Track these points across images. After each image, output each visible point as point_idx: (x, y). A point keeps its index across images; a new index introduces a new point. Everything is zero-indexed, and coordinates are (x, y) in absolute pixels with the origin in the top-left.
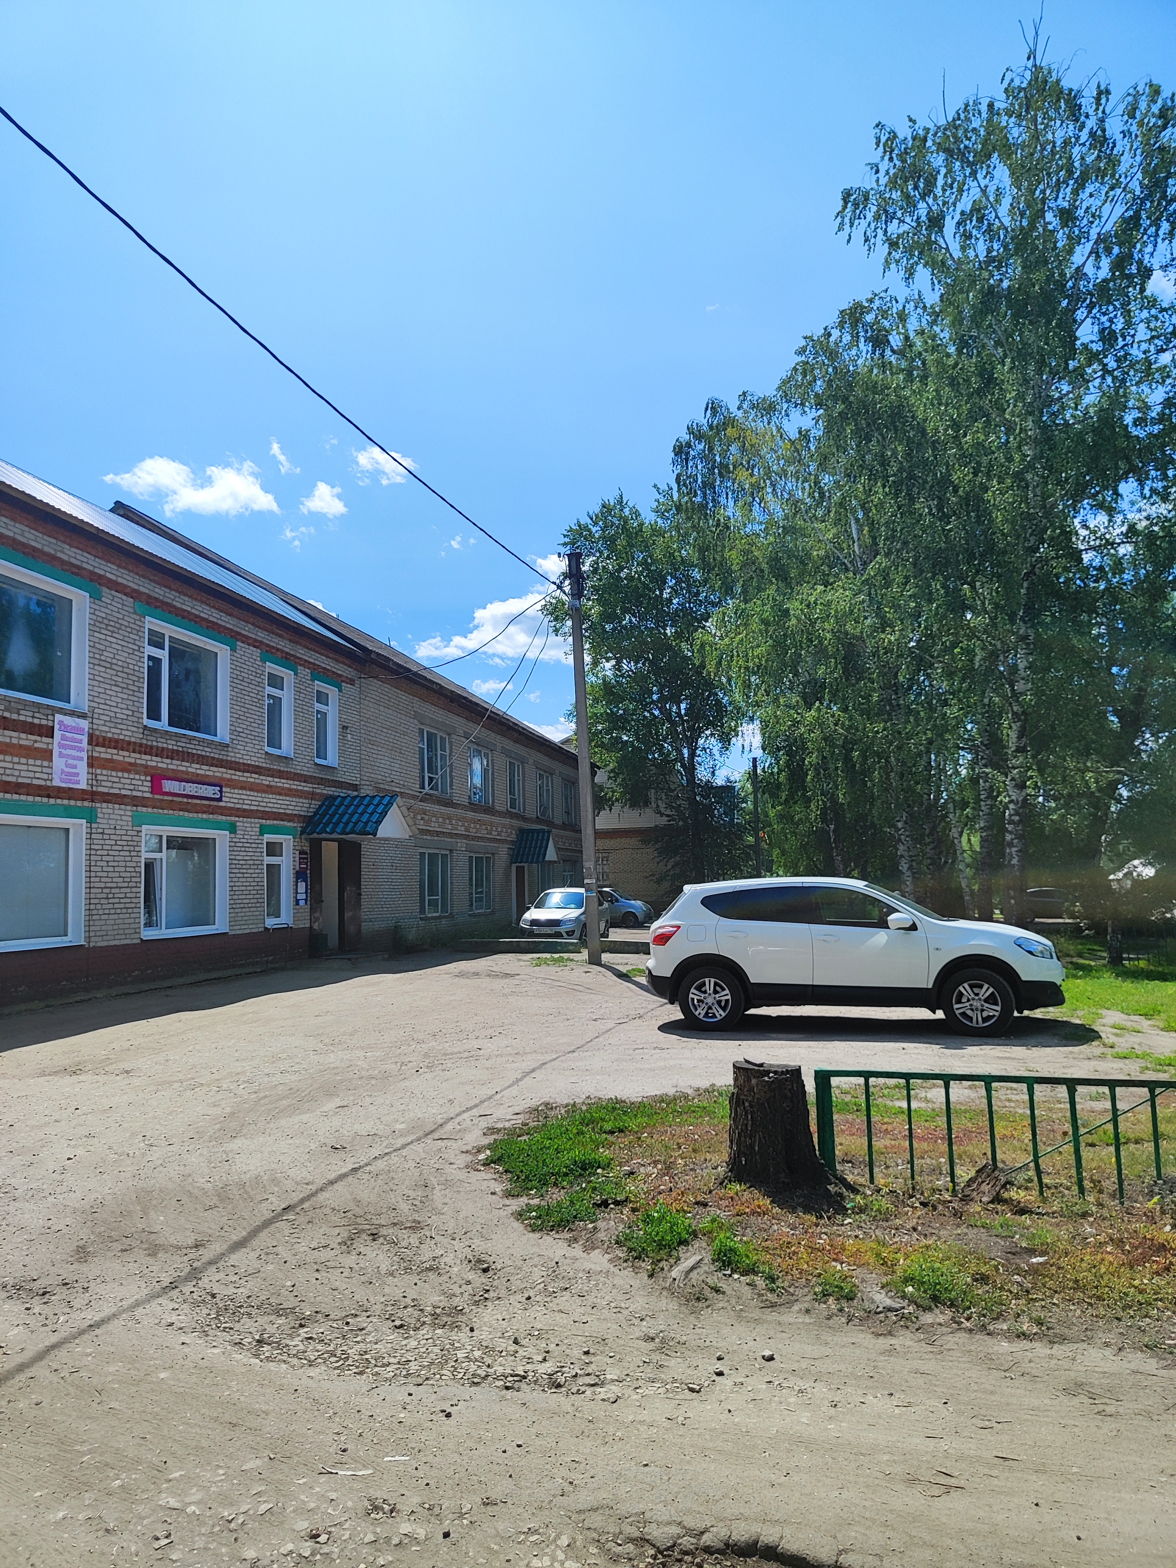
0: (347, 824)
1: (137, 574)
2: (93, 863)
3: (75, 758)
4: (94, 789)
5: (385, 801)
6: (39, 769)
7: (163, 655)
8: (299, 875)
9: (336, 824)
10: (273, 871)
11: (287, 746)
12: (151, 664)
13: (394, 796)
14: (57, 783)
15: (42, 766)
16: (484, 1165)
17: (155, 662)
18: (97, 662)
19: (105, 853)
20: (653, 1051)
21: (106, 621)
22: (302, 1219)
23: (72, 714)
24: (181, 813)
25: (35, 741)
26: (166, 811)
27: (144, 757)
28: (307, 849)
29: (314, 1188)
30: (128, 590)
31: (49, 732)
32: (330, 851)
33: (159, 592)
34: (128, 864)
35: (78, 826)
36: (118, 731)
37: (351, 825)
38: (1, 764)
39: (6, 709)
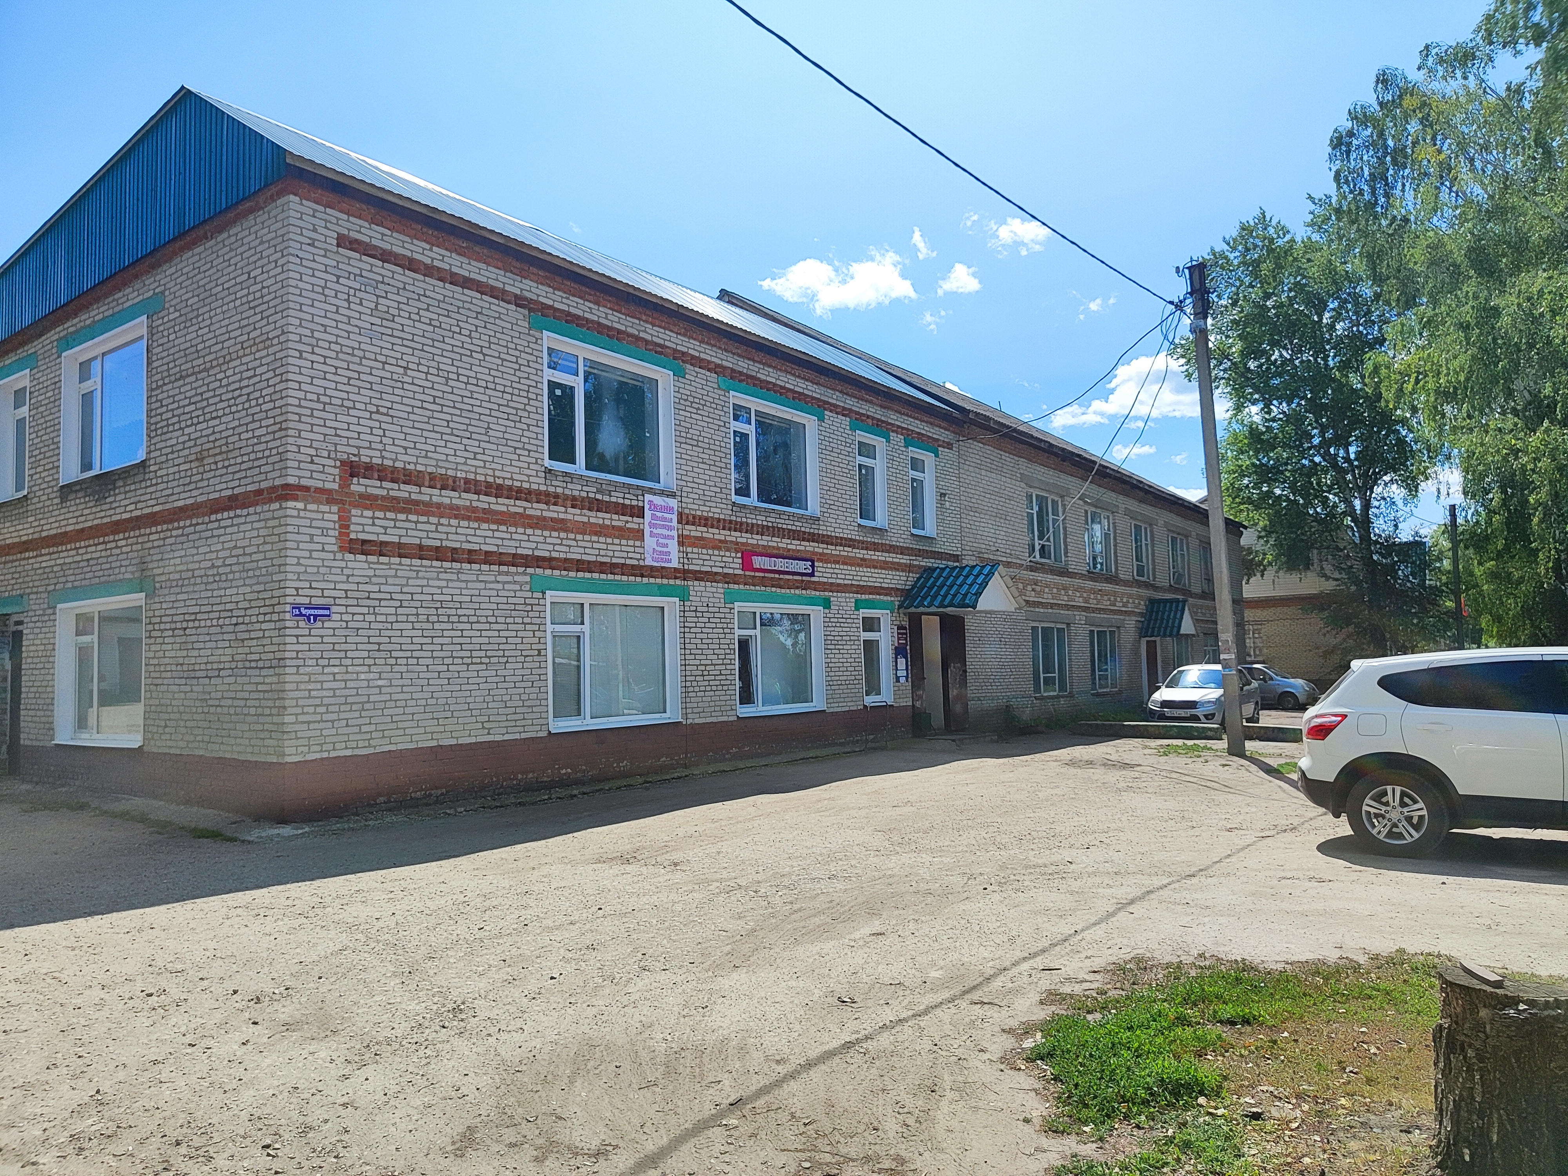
0: (945, 597)
1: (720, 348)
2: (687, 641)
3: (665, 537)
4: (686, 567)
5: (985, 571)
6: (632, 549)
7: (750, 430)
8: (899, 651)
9: (934, 597)
10: (870, 647)
11: (881, 519)
12: (738, 439)
13: (995, 565)
14: (649, 562)
15: (634, 546)
17: (745, 436)
18: (684, 440)
19: (699, 630)
20: (1308, 884)
21: (691, 399)
23: (662, 493)
24: (774, 589)
25: (627, 522)
26: (758, 588)
27: (733, 533)
28: (906, 624)
30: (712, 366)
31: (640, 513)
32: (931, 628)
33: (743, 365)
34: (722, 641)
35: (671, 604)
36: (708, 509)
37: (950, 597)
38: (595, 546)
39: (599, 491)
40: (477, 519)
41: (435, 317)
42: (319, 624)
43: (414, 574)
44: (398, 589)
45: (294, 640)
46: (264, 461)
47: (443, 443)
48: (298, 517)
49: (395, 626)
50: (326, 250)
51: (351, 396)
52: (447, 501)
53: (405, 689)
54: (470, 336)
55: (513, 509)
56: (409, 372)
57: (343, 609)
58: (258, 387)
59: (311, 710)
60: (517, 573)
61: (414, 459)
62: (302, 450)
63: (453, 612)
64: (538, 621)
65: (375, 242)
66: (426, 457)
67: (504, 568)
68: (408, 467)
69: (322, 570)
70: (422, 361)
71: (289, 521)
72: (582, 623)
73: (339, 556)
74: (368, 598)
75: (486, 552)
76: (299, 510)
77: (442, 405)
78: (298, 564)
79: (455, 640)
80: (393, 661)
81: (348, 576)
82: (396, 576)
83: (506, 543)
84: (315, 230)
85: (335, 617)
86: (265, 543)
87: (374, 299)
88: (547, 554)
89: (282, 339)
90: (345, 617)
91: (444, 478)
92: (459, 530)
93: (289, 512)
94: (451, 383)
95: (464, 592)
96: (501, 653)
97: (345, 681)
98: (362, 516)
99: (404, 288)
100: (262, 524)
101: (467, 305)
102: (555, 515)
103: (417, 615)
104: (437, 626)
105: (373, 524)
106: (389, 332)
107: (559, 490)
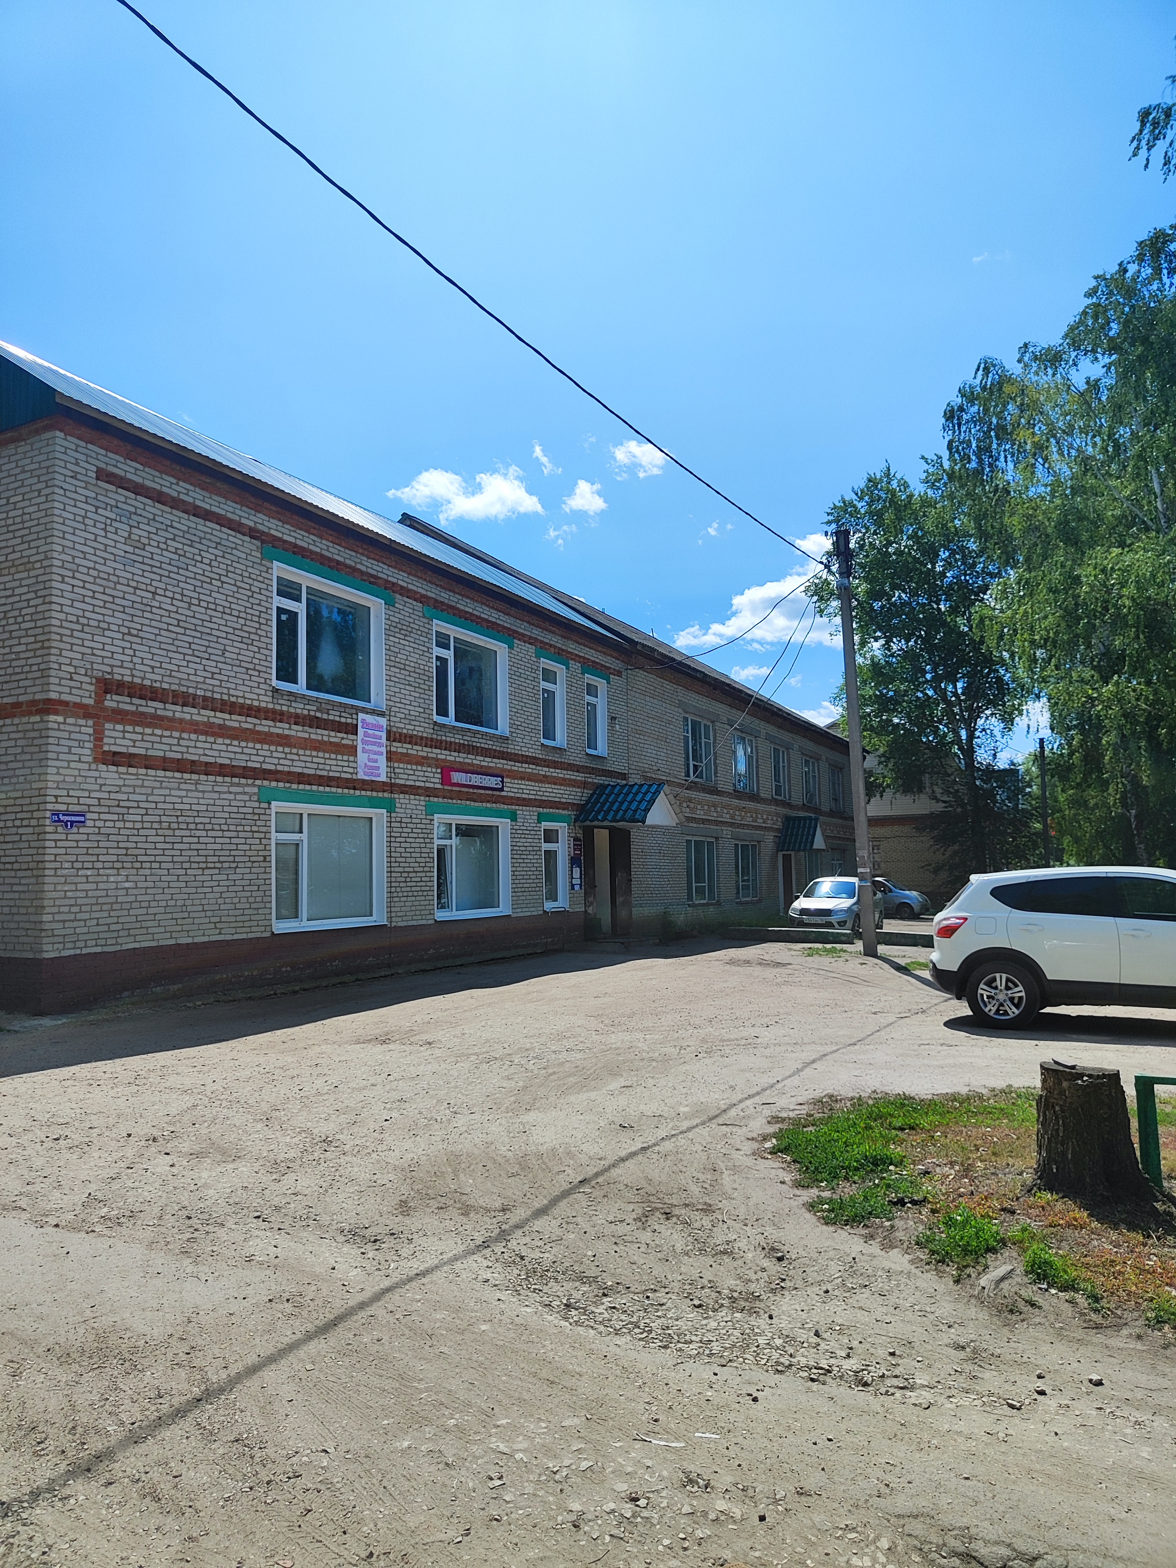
0: (617, 812)
1: (425, 580)
2: (393, 849)
3: (376, 753)
4: (393, 781)
5: (653, 789)
6: (346, 764)
7: (449, 655)
8: (574, 861)
9: (607, 813)
10: (550, 856)
11: (561, 738)
12: (439, 663)
13: (661, 784)
14: (361, 776)
15: (348, 761)
16: (771, 1153)
17: (442, 661)
18: (392, 664)
19: (403, 840)
20: (940, 1048)
21: (399, 626)
22: (597, 1193)
23: (373, 712)
24: (468, 803)
25: (343, 738)
26: (454, 801)
27: (434, 750)
28: (580, 836)
29: (607, 1163)
30: (418, 596)
31: (353, 730)
32: (602, 838)
33: (445, 596)
34: (423, 850)
35: (379, 814)
36: (412, 727)
37: (621, 812)
38: (315, 760)
39: (318, 710)
40: (213, 734)
41: (180, 546)
42: (75, 830)
43: (158, 785)
44: (144, 798)
45: (53, 844)
46: (23, 676)
47: (185, 663)
48: (59, 730)
49: (142, 832)
50: (86, 483)
51: (107, 619)
52: (188, 717)
53: (149, 891)
54: (210, 565)
55: (244, 725)
56: (157, 597)
57: (96, 816)
58: (16, 606)
59: (66, 909)
60: (247, 785)
61: (159, 678)
62: (63, 667)
63: (191, 820)
64: (264, 829)
65: (129, 476)
66: (170, 676)
67: (236, 780)
68: (154, 685)
69: (79, 779)
70: (169, 587)
71: (51, 733)
72: (301, 832)
73: (94, 766)
74: (118, 806)
75: (221, 765)
76: (59, 723)
77: (185, 628)
78: (58, 773)
79: (193, 846)
80: (138, 865)
81: (101, 785)
82: (143, 786)
83: (238, 756)
84: (77, 464)
85: (89, 823)
86: (23, 752)
87: (128, 528)
88: (273, 767)
89: (45, 563)
90: (98, 824)
91: (186, 695)
92: (199, 744)
93: (50, 725)
94: (193, 608)
95: (201, 801)
96: (231, 859)
97: (97, 883)
98: (114, 730)
99: (154, 519)
100: (21, 735)
101: (208, 536)
102: (280, 731)
103: (160, 822)
104: (177, 833)
105: (124, 738)
106: (140, 559)
107: (285, 708)
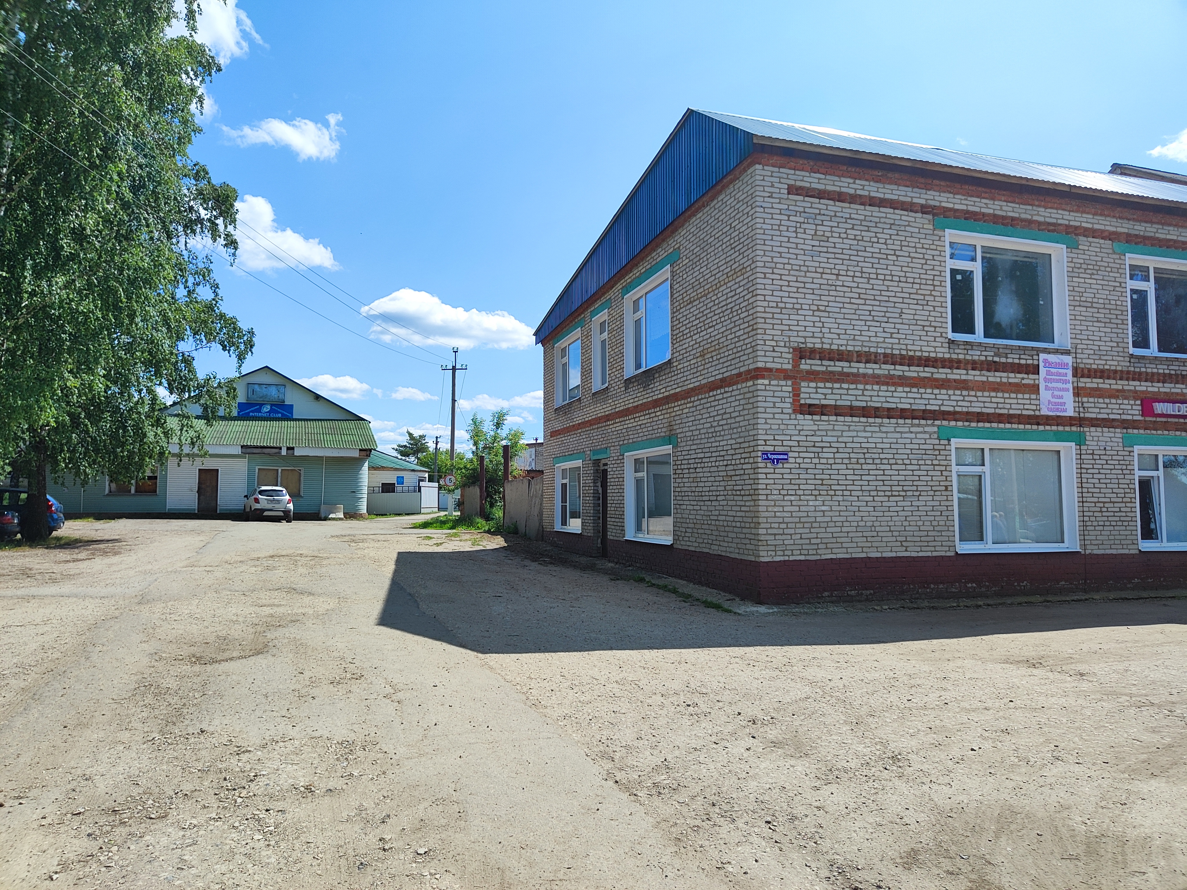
1: (1114, 217)
2: (1084, 480)
3: (1060, 390)
4: (1082, 415)
6: (1028, 402)
7: (1150, 287)
12: (1135, 296)
14: (1044, 412)
15: (1030, 399)
17: (1141, 293)
18: (1078, 303)
19: (1097, 471)
21: (1084, 266)
23: (1056, 352)
24: (1178, 433)
25: (1023, 379)
26: (1159, 432)
27: (1131, 383)
30: (1106, 234)
31: (1036, 370)
33: (1141, 229)
34: (1121, 481)
35: (1067, 448)
36: (1104, 362)
38: (994, 400)
39: (996, 355)
40: (894, 384)
41: (858, 233)
42: (780, 465)
43: (847, 428)
44: (835, 439)
45: (764, 476)
46: (742, 353)
47: (866, 328)
48: (765, 390)
49: (834, 466)
50: (780, 198)
51: (800, 301)
52: (870, 372)
53: (842, 513)
54: (885, 244)
55: (922, 375)
56: (840, 278)
57: (796, 455)
58: (737, 302)
59: (776, 525)
60: (927, 425)
61: (845, 342)
62: (767, 343)
63: (877, 456)
64: (945, 463)
65: (814, 186)
66: (854, 340)
67: (916, 421)
68: (841, 348)
69: (782, 427)
70: (850, 268)
71: (760, 393)
72: (983, 465)
73: (793, 416)
74: (814, 446)
75: (902, 409)
76: (766, 385)
77: (866, 299)
78: (766, 423)
79: (879, 478)
80: (832, 493)
81: (800, 431)
82: (834, 430)
83: (917, 401)
84: (772, 186)
85: (791, 460)
86: (744, 409)
87: (814, 227)
88: (951, 409)
89: (753, 266)
90: (798, 460)
91: (868, 354)
92: (881, 393)
93: (759, 387)
94: (872, 281)
95: (885, 440)
96: (915, 488)
97: (799, 506)
98: (808, 387)
99: (835, 216)
100: (741, 397)
101: (883, 220)
102: (958, 377)
103: (850, 458)
104: (864, 467)
105: (817, 393)
106: (825, 250)
107: (961, 357)
